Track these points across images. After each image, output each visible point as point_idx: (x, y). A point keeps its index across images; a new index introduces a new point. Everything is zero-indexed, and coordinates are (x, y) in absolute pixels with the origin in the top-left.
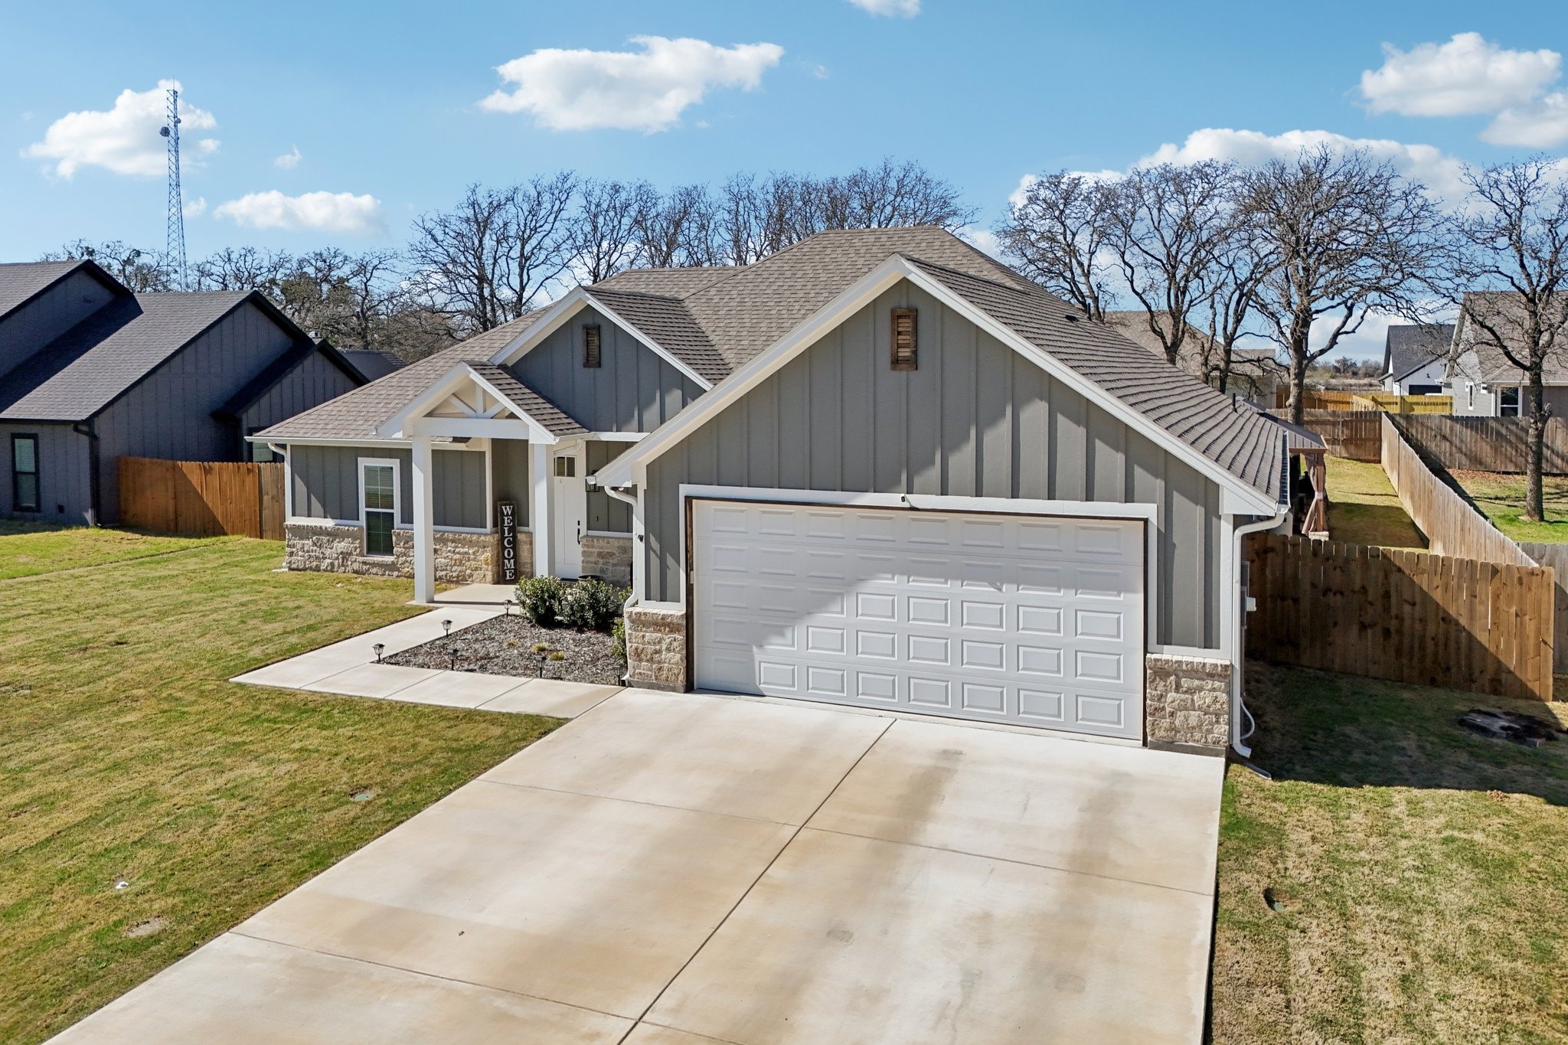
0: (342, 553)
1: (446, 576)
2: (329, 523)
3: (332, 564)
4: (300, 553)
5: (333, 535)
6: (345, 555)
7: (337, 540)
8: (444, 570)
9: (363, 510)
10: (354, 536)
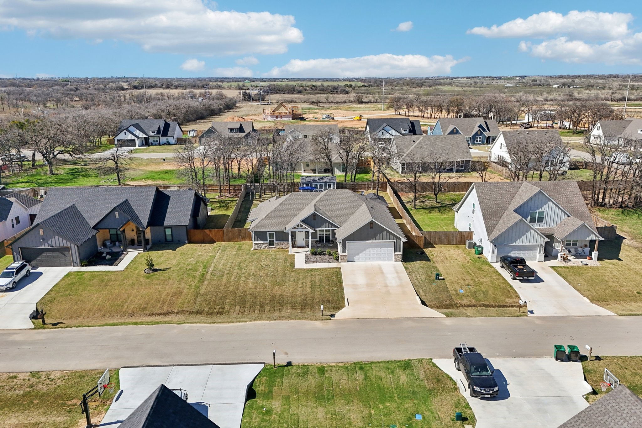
2: (262, 242)
3: (263, 248)
4: (257, 247)
5: (263, 244)
6: (266, 247)
8: (284, 247)
9: (268, 239)
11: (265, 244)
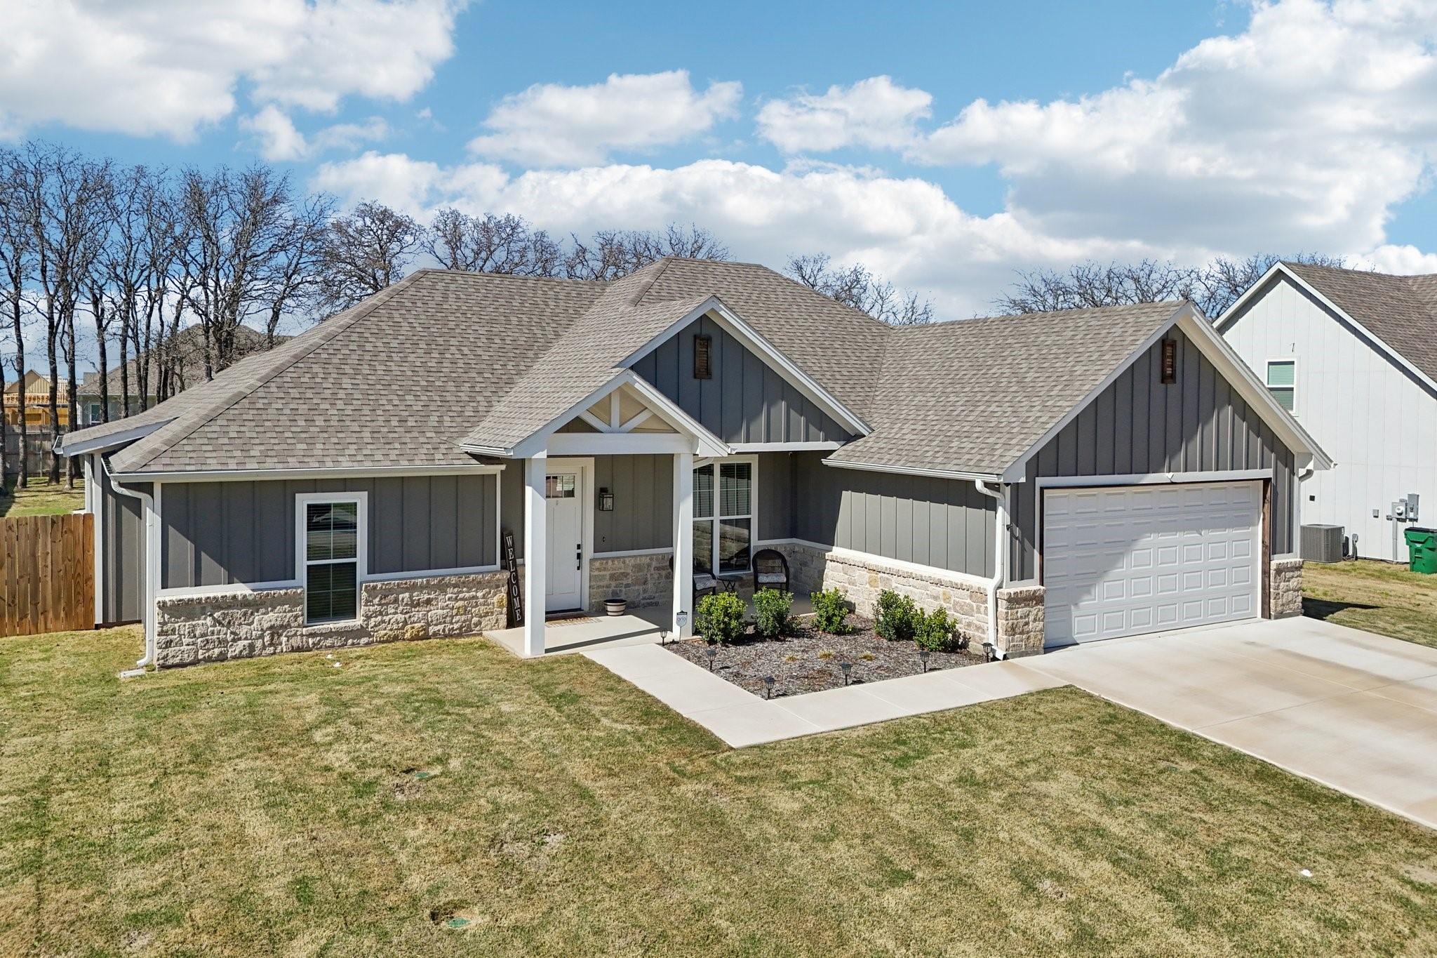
0: (271, 628)
1: (444, 630)
2: (241, 590)
3: (252, 647)
4: (186, 640)
6: (275, 631)
7: (262, 610)
8: (440, 623)
9: (302, 563)
10: (292, 601)
11: (273, 603)
